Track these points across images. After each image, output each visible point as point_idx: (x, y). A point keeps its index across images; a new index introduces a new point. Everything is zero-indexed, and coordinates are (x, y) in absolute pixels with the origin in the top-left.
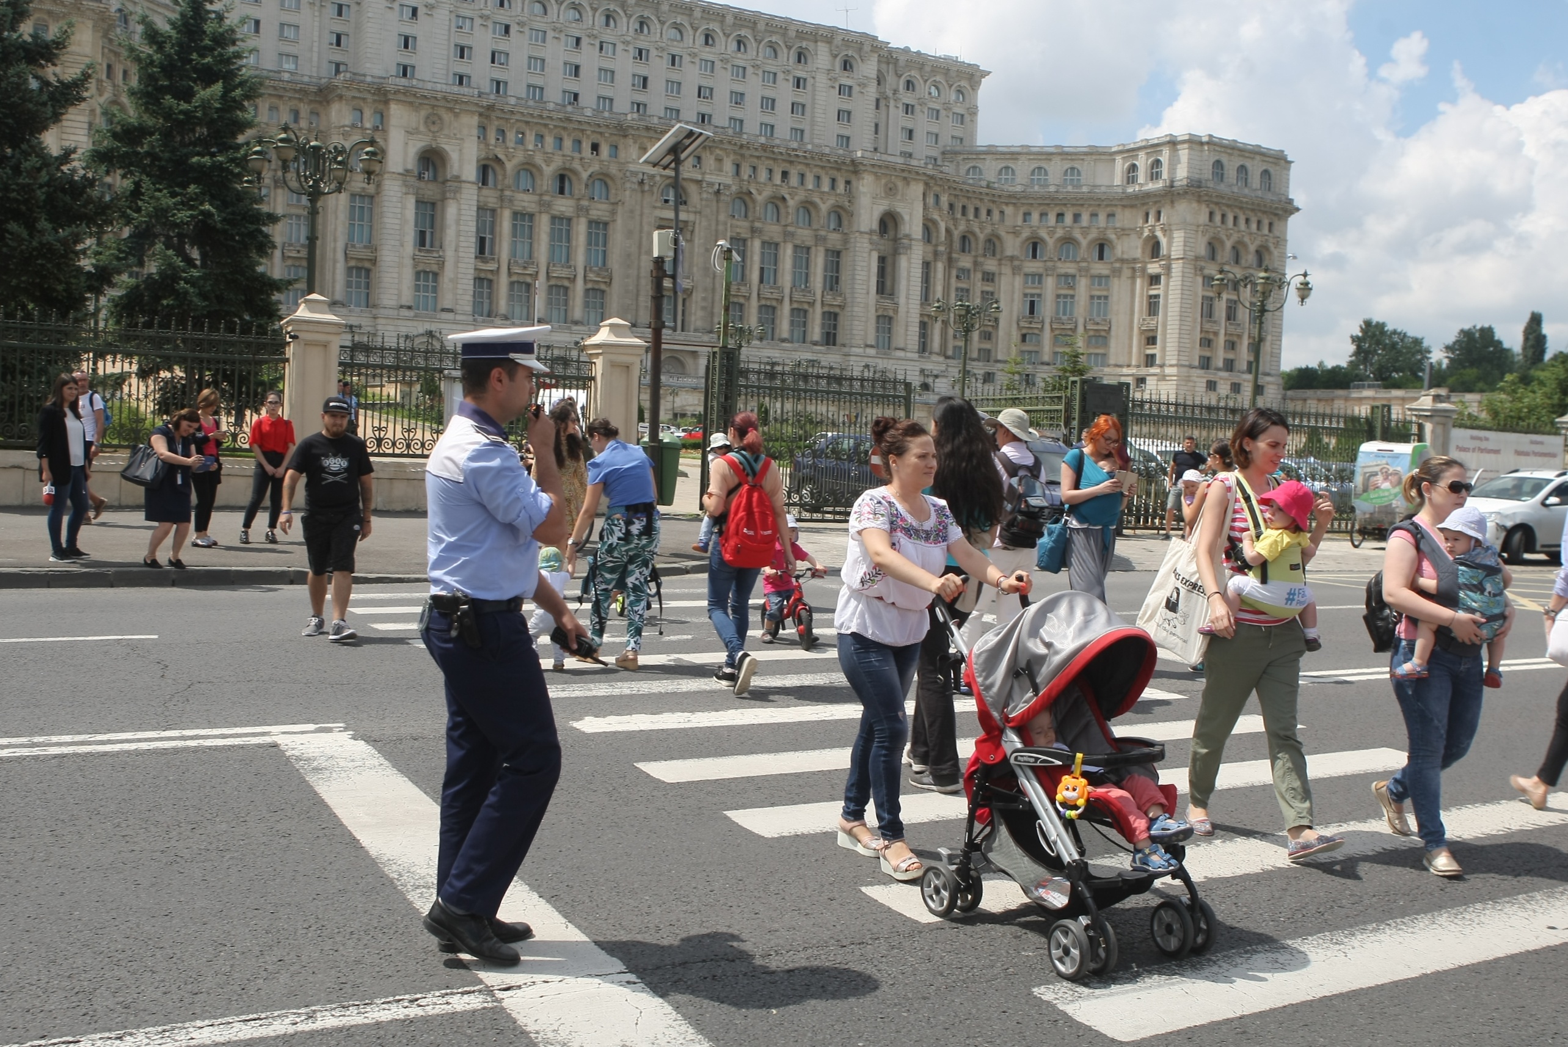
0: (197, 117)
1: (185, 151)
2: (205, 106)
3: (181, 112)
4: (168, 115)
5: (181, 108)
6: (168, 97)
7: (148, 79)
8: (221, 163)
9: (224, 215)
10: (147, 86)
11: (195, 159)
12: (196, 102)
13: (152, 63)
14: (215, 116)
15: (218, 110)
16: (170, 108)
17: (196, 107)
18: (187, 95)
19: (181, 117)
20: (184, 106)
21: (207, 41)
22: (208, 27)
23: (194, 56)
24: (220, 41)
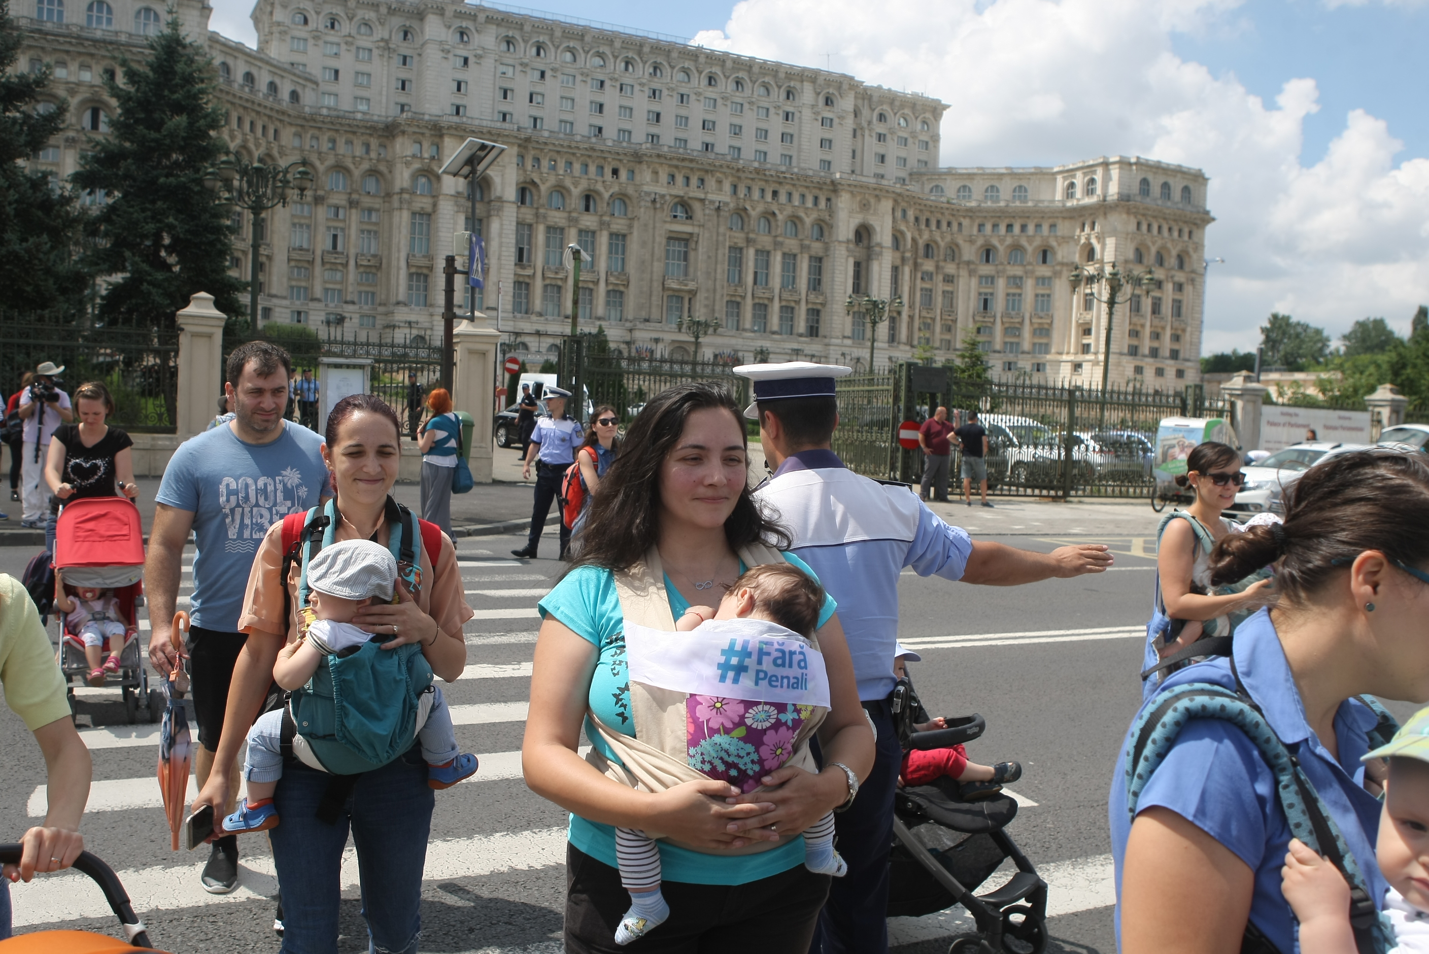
0: (164, 144)
1: (155, 173)
2: (173, 134)
3: (153, 140)
4: (142, 142)
5: (152, 136)
6: (141, 127)
7: (127, 112)
8: (185, 182)
9: (187, 227)
10: (127, 119)
11: (162, 179)
12: (164, 131)
13: (130, 99)
14: (182, 143)
15: (184, 139)
16: (144, 136)
17: (165, 136)
18: (157, 126)
19: (153, 144)
20: (154, 135)
21: (177, 80)
22: (180, 67)
23: (166, 93)
24: (189, 80)
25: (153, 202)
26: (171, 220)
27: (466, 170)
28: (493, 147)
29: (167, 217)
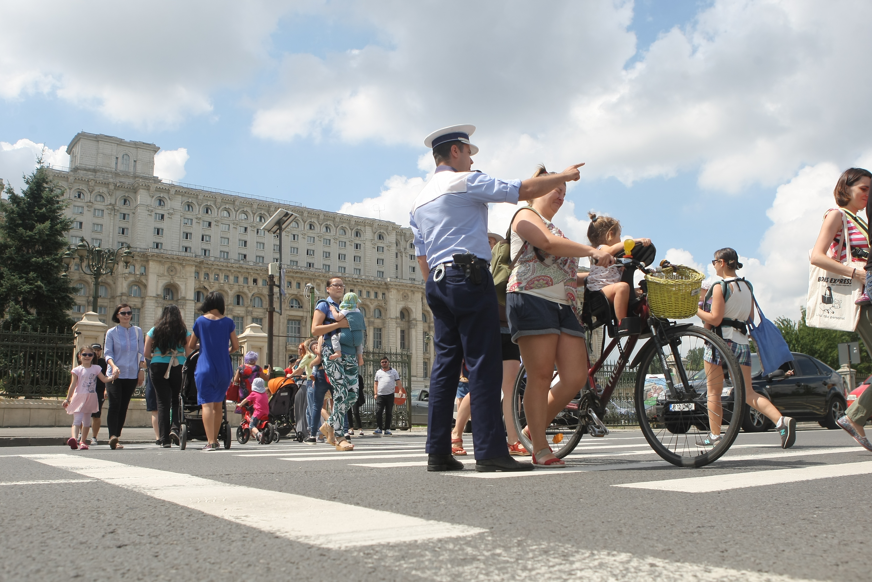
0: (36, 239)
1: (29, 256)
2: (40, 232)
3: (28, 236)
4: (20, 238)
5: (27, 234)
6: (21, 229)
7: (11, 220)
8: (48, 261)
9: (48, 287)
10: (10, 224)
11: (34, 259)
12: (35, 231)
13: (13, 212)
14: (46, 238)
15: (47, 235)
16: (22, 234)
17: (35, 233)
18: (32, 228)
19: (28, 239)
20: (29, 233)
21: (43, 202)
22: (44, 194)
23: (36, 209)
24: (50, 201)
25: (27, 273)
26: (39, 283)
27: (276, 227)
28: (292, 214)
29: (36, 282)
